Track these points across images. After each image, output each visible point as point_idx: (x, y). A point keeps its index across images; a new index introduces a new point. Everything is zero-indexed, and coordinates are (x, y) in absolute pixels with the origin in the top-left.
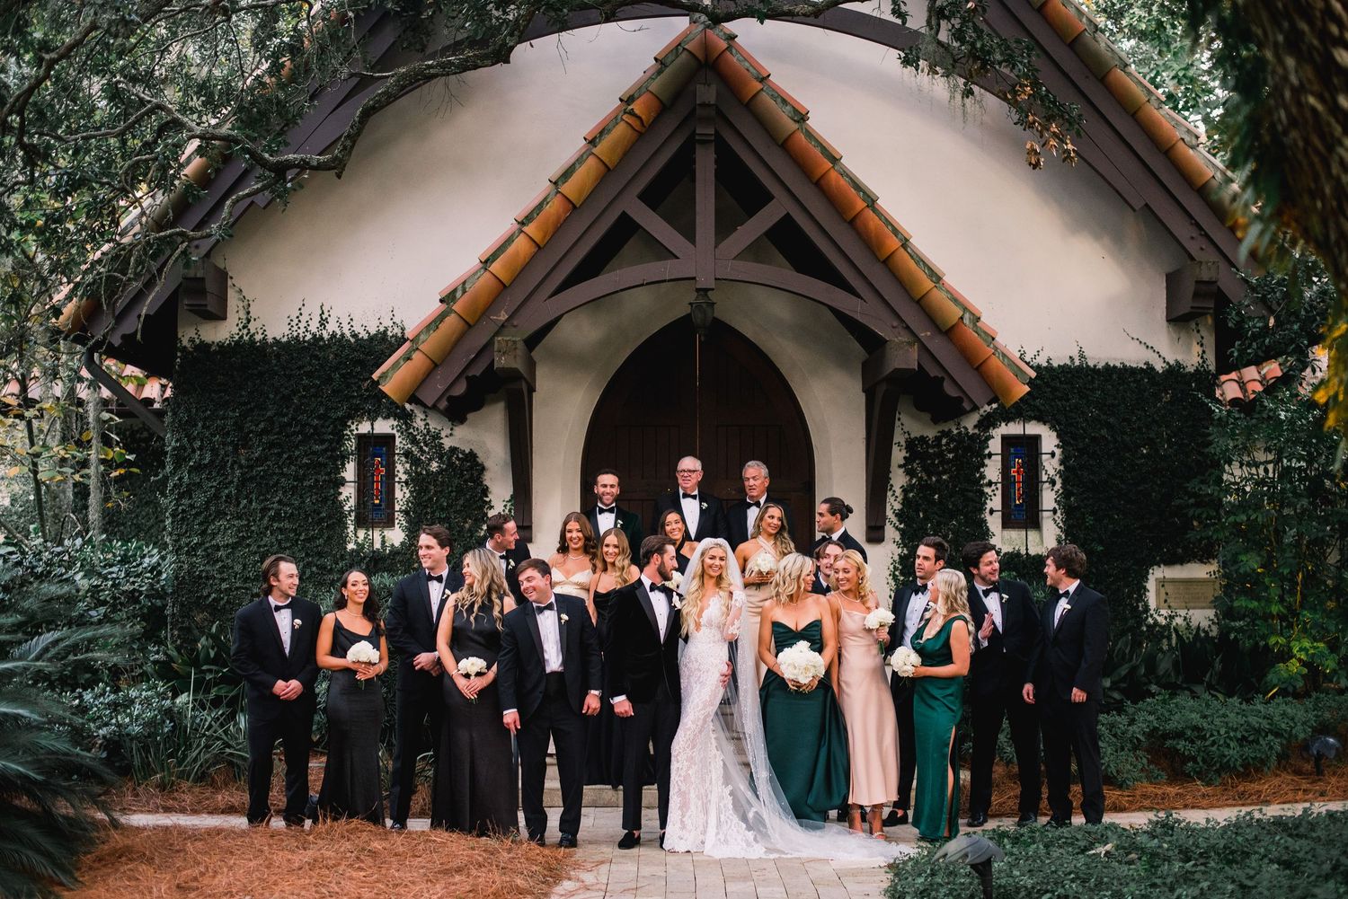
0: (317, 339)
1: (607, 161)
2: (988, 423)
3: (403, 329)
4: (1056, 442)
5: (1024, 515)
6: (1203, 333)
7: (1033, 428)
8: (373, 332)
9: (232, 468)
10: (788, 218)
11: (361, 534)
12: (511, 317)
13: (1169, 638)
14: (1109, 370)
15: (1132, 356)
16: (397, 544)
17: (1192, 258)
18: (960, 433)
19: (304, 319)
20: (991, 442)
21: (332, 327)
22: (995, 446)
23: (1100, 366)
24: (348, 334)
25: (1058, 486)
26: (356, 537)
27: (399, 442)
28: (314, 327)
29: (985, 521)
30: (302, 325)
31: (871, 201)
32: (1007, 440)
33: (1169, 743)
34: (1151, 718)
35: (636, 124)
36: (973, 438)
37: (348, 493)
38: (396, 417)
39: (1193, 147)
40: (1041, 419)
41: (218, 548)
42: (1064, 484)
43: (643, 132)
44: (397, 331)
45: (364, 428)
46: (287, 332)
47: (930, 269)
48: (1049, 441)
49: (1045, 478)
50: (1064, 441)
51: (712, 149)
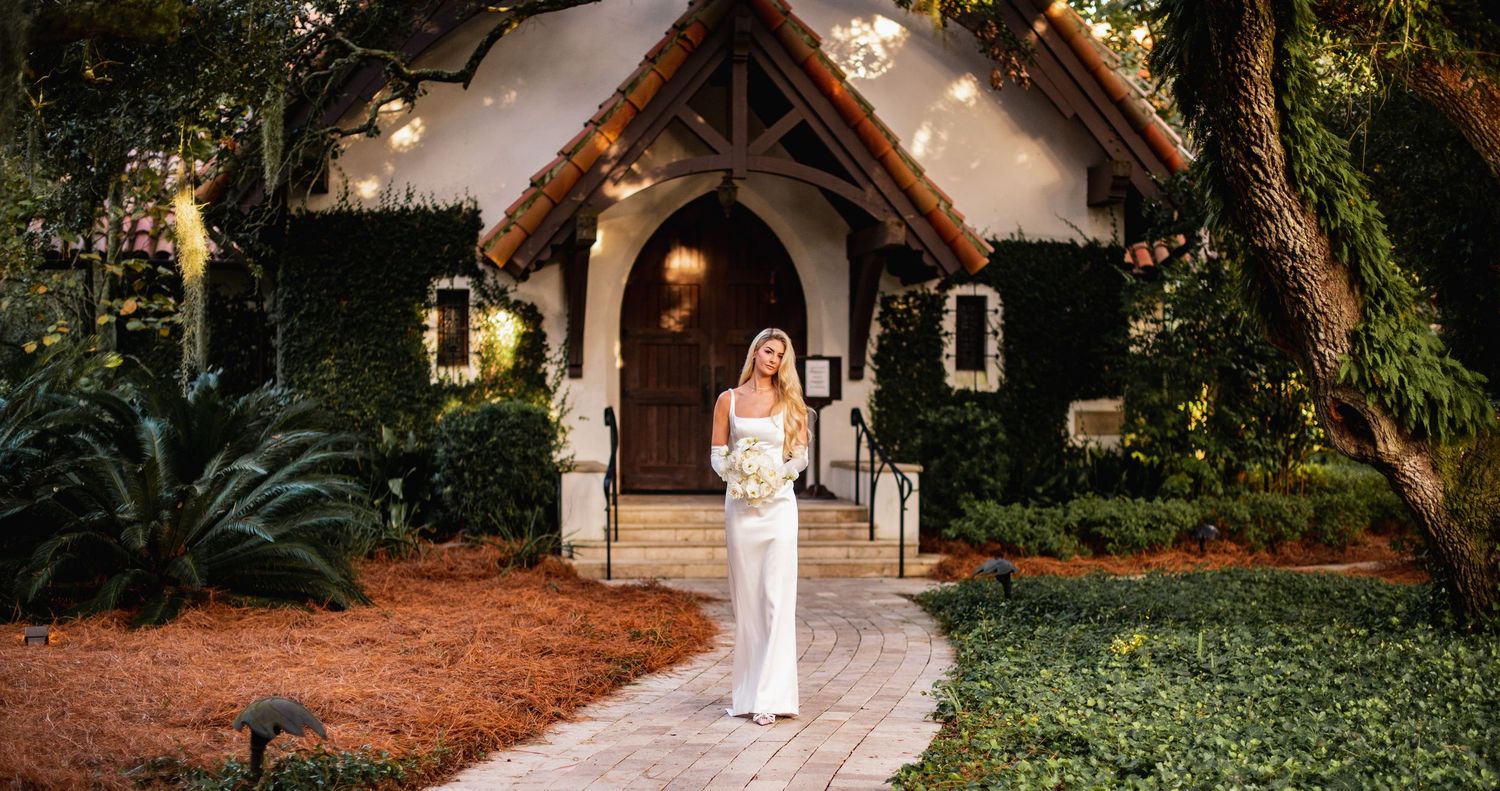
0: (404, 210)
1: (664, 75)
2: (945, 286)
3: (476, 203)
4: (999, 301)
5: (971, 358)
6: (1116, 216)
7: (981, 290)
8: (451, 204)
9: (336, 315)
10: (804, 122)
11: (442, 371)
12: (588, 198)
13: (1084, 458)
14: (1041, 245)
15: (1060, 234)
16: (472, 380)
17: (1111, 158)
18: (923, 294)
19: (393, 193)
20: (948, 301)
21: (416, 201)
22: (951, 304)
23: (1035, 241)
24: (430, 207)
25: (1000, 336)
26: (437, 374)
27: (472, 295)
28: (402, 200)
29: (941, 364)
30: (392, 198)
31: (869, 110)
32: (960, 299)
33: (1095, 529)
34: (1081, 511)
35: (688, 46)
36: (935, 297)
37: (431, 340)
38: (471, 275)
39: (1113, 70)
40: (988, 283)
41: (324, 382)
42: (1005, 337)
43: (692, 53)
44: (471, 204)
45: (444, 284)
46: (379, 204)
47: (915, 167)
48: (994, 300)
49: (989, 330)
50: (1006, 301)
51: (744, 67)
